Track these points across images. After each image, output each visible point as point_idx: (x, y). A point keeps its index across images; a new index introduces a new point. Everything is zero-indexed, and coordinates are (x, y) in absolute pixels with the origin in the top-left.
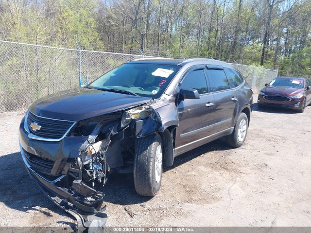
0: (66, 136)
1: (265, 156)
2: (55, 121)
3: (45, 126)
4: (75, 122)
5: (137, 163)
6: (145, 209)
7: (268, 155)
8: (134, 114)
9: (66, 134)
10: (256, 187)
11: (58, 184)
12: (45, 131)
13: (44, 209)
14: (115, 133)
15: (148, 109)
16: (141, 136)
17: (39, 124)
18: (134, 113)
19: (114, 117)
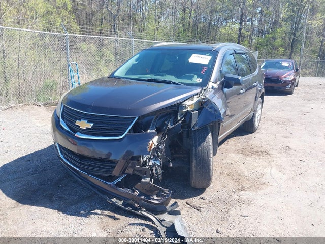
0: (128, 132)
1: (282, 139)
2: (110, 117)
3: (97, 123)
4: (137, 118)
5: (196, 156)
6: (207, 201)
7: (285, 137)
8: (189, 106)
9: (128, 131)
10: (293, 169)
11: (119, 185)
12: (99, 129)
13: (106, 213)
14: (172, 127)
15: (203, 99)
16: (196, 128)
17: (89, 122)
18: (190, 104)
19: (170, 111)
